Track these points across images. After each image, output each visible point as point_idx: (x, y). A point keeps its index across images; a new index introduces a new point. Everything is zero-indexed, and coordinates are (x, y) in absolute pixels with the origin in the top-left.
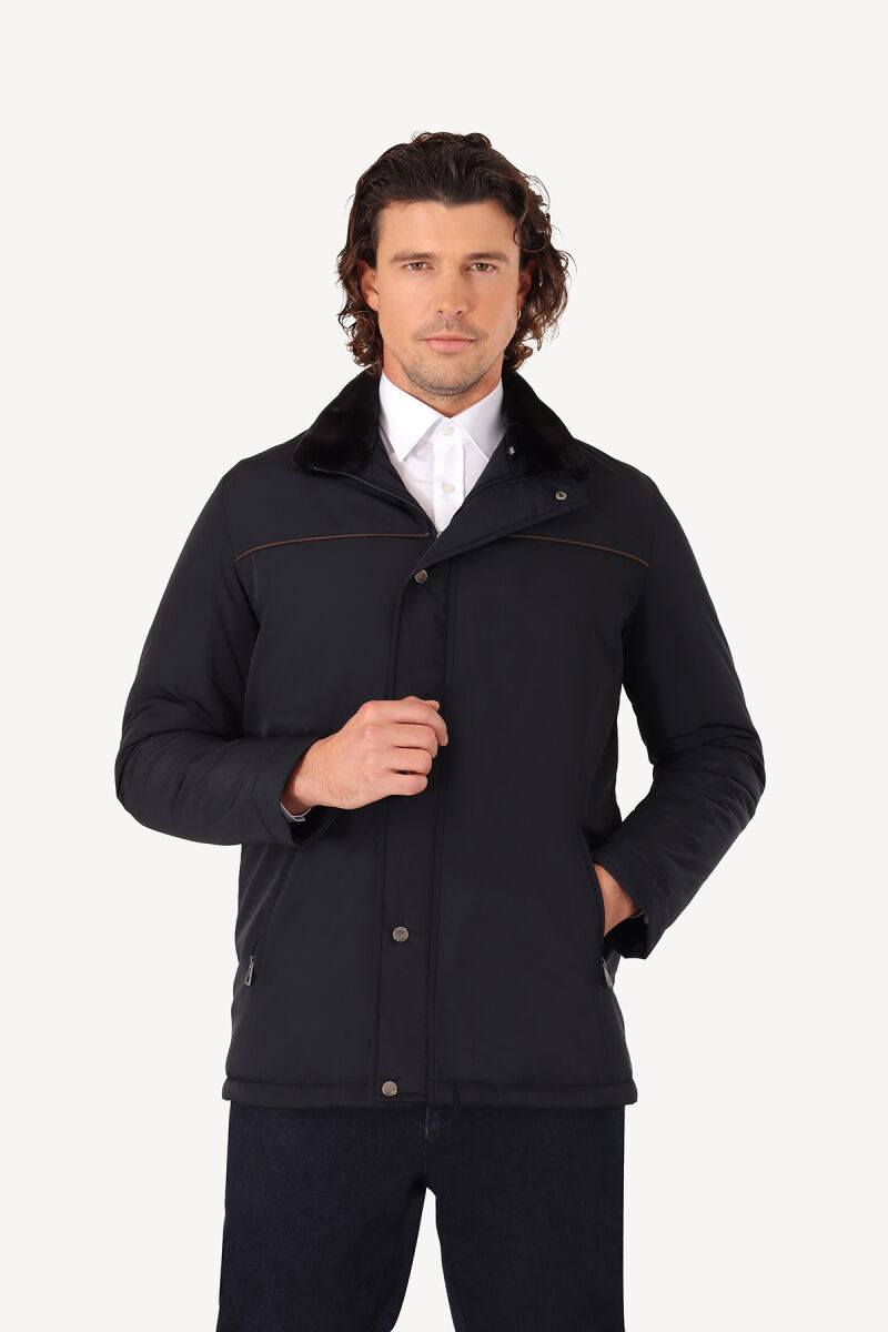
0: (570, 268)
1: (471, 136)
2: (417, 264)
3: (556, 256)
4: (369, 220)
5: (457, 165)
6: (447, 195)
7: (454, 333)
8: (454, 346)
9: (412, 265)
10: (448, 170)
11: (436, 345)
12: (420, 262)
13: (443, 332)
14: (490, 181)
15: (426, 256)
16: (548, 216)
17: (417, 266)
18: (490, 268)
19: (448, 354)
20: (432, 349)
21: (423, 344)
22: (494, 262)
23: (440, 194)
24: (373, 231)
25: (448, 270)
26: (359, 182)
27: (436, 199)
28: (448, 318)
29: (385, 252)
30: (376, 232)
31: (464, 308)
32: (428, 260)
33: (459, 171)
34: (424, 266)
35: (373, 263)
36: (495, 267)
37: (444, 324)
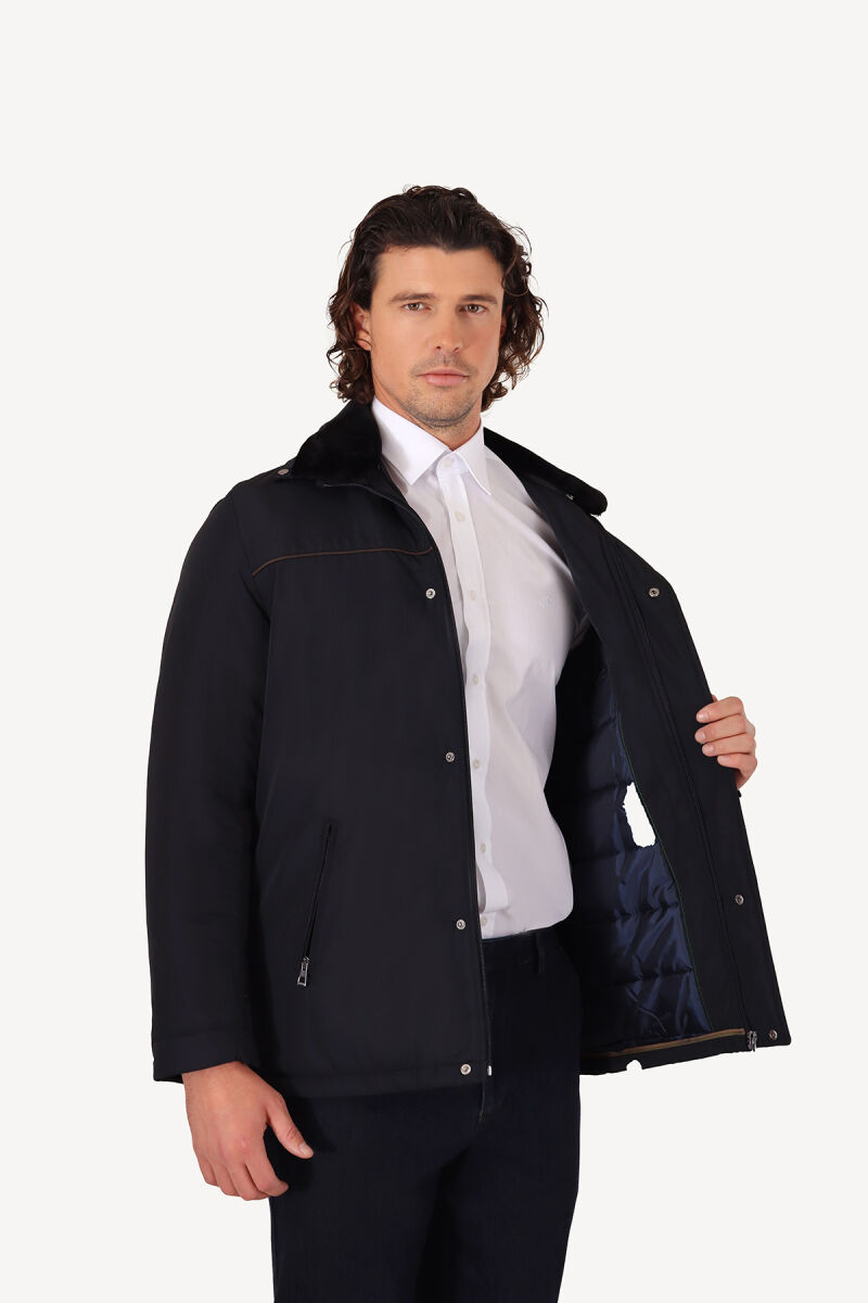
0: (544, 312)
1: (458, 191)
2: (414, 305)
3: (533, 300)
4: (368, 264)
5: (455, 214)
6: (444, 241)
7: (450, 368)
8: (449, 381)
9: (409, 305)
10: (446, 219)
11: (432, 379)
12: (417, 302)
13: (440, 368)
14: (485, 230)
15: (425, 296)
16: (530, 265)
17: (414, 306)
18: (481, 309)
19: (443, 388)
20: (429, 383)
21: (421, 379)
22: (486, 304)
23: (440, 241)
24: (372, 274)
25: (445, 311)
26: (358, 229)
27: (436, 245)
28: (444, 353)
29: (382, 294)
30: (375, 274)
31: (460, 345)
32: (427, 301)
33: (458, 222)
34: (421, 306)
35: (367, 304)
36: (485, 308)
37: (442, 358)
